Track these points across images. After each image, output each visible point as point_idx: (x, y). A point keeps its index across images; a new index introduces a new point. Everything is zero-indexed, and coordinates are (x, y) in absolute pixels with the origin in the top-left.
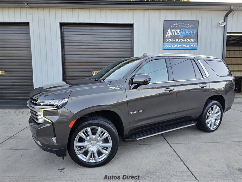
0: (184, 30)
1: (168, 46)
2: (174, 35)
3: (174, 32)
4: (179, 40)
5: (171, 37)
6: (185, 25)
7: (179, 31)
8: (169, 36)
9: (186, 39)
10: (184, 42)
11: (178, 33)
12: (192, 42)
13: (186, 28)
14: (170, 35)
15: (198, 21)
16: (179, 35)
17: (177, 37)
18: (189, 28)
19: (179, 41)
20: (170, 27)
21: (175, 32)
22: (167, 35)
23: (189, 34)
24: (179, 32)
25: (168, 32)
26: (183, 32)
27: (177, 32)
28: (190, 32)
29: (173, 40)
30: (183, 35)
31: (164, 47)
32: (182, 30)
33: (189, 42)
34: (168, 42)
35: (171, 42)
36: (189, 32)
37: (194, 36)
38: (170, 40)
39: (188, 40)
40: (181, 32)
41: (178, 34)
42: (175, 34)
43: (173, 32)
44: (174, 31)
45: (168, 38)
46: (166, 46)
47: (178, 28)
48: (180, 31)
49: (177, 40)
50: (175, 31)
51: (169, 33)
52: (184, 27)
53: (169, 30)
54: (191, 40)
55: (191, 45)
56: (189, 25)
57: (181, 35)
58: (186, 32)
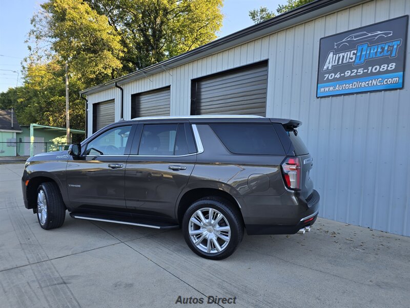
0: (365, 47)
1: (327, 89)
2: (340, 62)
3: (341, 58)
4: (352, 73)
5: (335, 69)
6: (370, 35)
7: (353, 52)
8: (330, 68)
9: (370, 68)
10: (365, 75)
11: (350, 58)
12: (387, 72)
13: (372, 42)
14: (332, 66)
15: (407, 16)
16: (355, 61)
17: (349, 66)
18: (381, 40)
19: (353, 74)
20: (332, 49)
21: (343, 57)
22: (325, 67)
23: (378, 53)
24: (354, 54)
25: (328, 61)
26: (364, 53)
27: (349, 56)
28: (383, 49)
29: (338, 76)
30: (363, 60)
31: (319, 91)
32: (360, 48)
33: (379, 73)
34: (328, 80)
35: (335, 79)
36: (379, 50)
37: (393, 55)
38: (331, 76)
39: (375, 69)
40: (359, 54)
41: (352, 59)
42: (345, 62)
43: (339, 58)
44: (341, 55)
45: (328, 71)
46: (322, 90)
47: (351, 46)
48: (355, 52)
49: (348, 73)
50: (343, 54)
51: (331, 60)
52: (365, 41)
53: (331, 55)
54: (384, 67)
55: (383, 79)
56: (379, 32)
57: (357, 61)
58: (372, 51)
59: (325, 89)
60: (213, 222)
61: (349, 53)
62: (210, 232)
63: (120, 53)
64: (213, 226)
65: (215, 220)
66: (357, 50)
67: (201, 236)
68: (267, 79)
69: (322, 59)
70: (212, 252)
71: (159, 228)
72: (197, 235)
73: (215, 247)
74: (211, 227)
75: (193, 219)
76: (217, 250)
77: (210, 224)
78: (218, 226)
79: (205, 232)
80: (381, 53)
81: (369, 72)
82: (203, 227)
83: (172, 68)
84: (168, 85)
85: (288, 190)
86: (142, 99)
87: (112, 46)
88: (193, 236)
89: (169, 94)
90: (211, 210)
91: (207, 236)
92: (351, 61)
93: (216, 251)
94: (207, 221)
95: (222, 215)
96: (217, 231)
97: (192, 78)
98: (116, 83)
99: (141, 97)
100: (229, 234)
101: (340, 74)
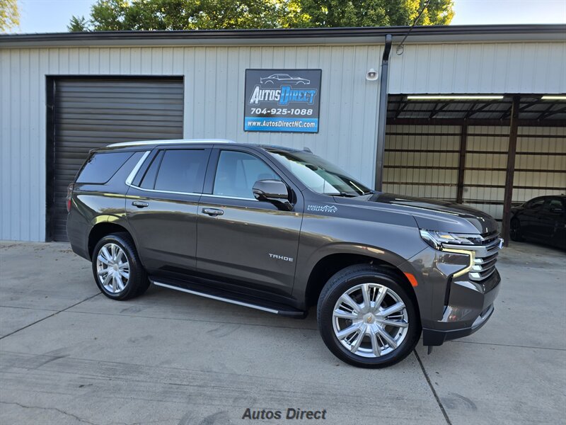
0: (288, 89)
1: (254, 123)
2: (266, 99)
3: (267, 94)
4: (277, 111)
5: (262, 105)
6: (292, 79)
7: (277, 91)
8: (256, 102)
9: (293, 110)
10: (289, 116)
11: (275, 97)
12: (306, 116)
13: (295, 86)
14: (259, 101)
15: (321, 70)
16: (279, 101)
17: (275, 105)
18: (301, 86)
19: (278, 113)
20: (258, 83)
21: (269, 94)
22: (252, 101)
23: (299, 98)
24: (278, 93)
25: (254, 94)
26: (287, 95)
27: (274, 95)
28: (303, 94)
29: (264, 112)
30: (286, 101)
31: (246, 124)
32: (283, 89)
33: (300, 116)
34: (255, 115)
35: (261, 115)
36: (300, 95)
37: (311, 102)
38: (258, 111)
39: (297, 112)
40: (283, 95)
41: (277, 97)
42: (270, 99)
43: (265, 94)
44: (267, 91)
45: (255, 106)
46: (250, 123)
47: (275, 85)
48: (280, 92)
49: (274, 111)
50: (269, 91)
51: (257, 95)
52: (288, 84)
53: (257, 89)
54: (304, 112)
55: (303, 122)
56: (300, 79)
57: (281, 101)
58: (294, 95)
59: (252, 123)
61: (274, 92)
66: (281, 90)
69: (248, 93)
80: (301, 97)
81: (292, 113)
92: (276, 99)
97: (47, 74)
101: (267, 110)
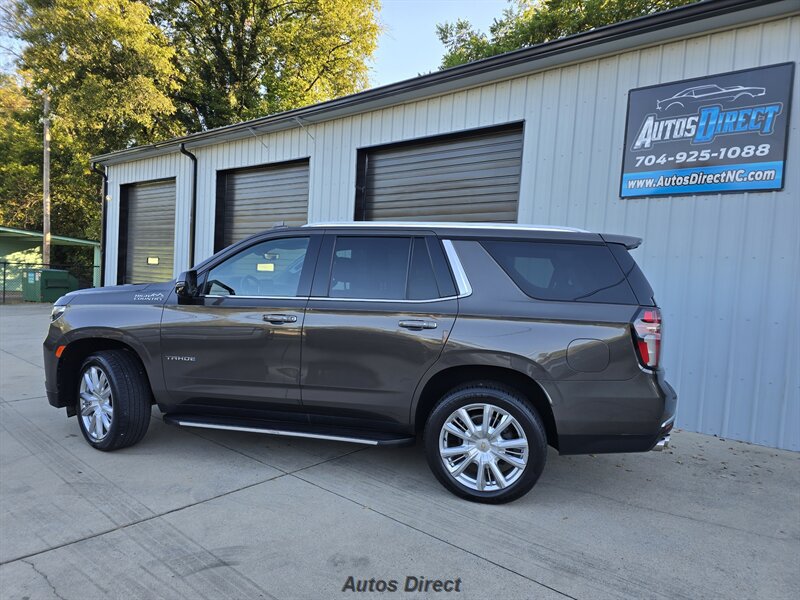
0: (715, 112)
1: (640, 183)
2: (667, 136)
3: (669, 128)
4: (689, 156)
5: (657, 148)
6: (724, 91)
7: (691, 119)
8: (647, 145)
9: (723, 151)
10: (714, 162)
11: (686, 130)
12: (755, 159)
13: (728, 104)
14: (652, 142)
15: (792, 64)
16: (695, 135)
17: (684, 145)
18: (744, 101)
19: (691, 159)
20: (652, 111)
21: (673, 126)
22: (638, 144)
23: (739, 125)
24: (693, 123)
25: (644, 132)
26: (712, 123)
27: (684, 127)
28: (747, 117)
29: (662, 160)
30: (709, 134)
31: (623, 187)
32: (704, 114)
33: (740, 160)
34: (643, 167)
35: (656, 167)
36: (741, 119)
37: (767, 129)
38: (650, 160)
39: (734, 152)
40: (702, 124)
41: (689, 131)
42: (675, 135)
43: (665, 128)
44: (669, 123)
45: (644, 151)
46: (632, 184)
47: (688, 109)
48: (696, 119)
49: (681, 157)
50: (673, 121)
51: (650, 132)
52: (716, 102)
53: (650, 122)
54: (749, 151)
55: (747, 172)
56: (741, 88)
57: (700, 136)
58: (727, 121)
59: (635, 184)
60: (491, 430)
61: (684, 121)
62: (483, 449)
63: (173, 82)
64: (491, 438)
65: (495, 427)
66: (700, 116)
67: (464, 458)
68: (521, 158)
69: (632, 128)
70: (487, 489)
71: (375, 443)
72: (454, 458)
73: (493, 478)
74: (485, 441)
75: (449, 426)
76: (498, 484)
77: (485, 435)
78: (500, 439)
79: (473, 451)
80: (743, 124)
81: (722, 157)
82: (469, 441)
83: (315, 124)
84: (303, 155)
85: (645, 370)
86: (238, 182)
87: (157, 69)
88: (447, 458)
89: (304, 174)
90: (488, 408)
91: (478, 459)
92: (687, 134)
93: (496, 488)
94: (479, 428)
95: (511, 417)
96: (500, 449)
97: (359, 147)
98: (183, 145)
99: (237, 177)
100: (526, 454)
101: (667, 158)
